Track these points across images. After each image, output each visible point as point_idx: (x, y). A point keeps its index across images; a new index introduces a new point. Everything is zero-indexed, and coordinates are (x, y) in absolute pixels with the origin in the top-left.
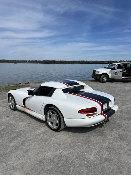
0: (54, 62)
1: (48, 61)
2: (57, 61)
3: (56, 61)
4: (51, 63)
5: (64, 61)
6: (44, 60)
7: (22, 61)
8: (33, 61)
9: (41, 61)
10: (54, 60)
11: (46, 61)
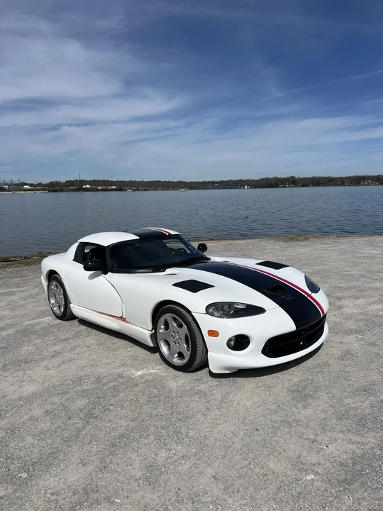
0: (293, 182)
1: (276, 179)
2: (304, 179)
3: (299, 179)
4: (284, 187)
5: (325, 178)
6: (264, 177)
7: (201, 183)
8: (231, 181)
9: (254, 180)
10: (293, 177)
11: (267, 179)
